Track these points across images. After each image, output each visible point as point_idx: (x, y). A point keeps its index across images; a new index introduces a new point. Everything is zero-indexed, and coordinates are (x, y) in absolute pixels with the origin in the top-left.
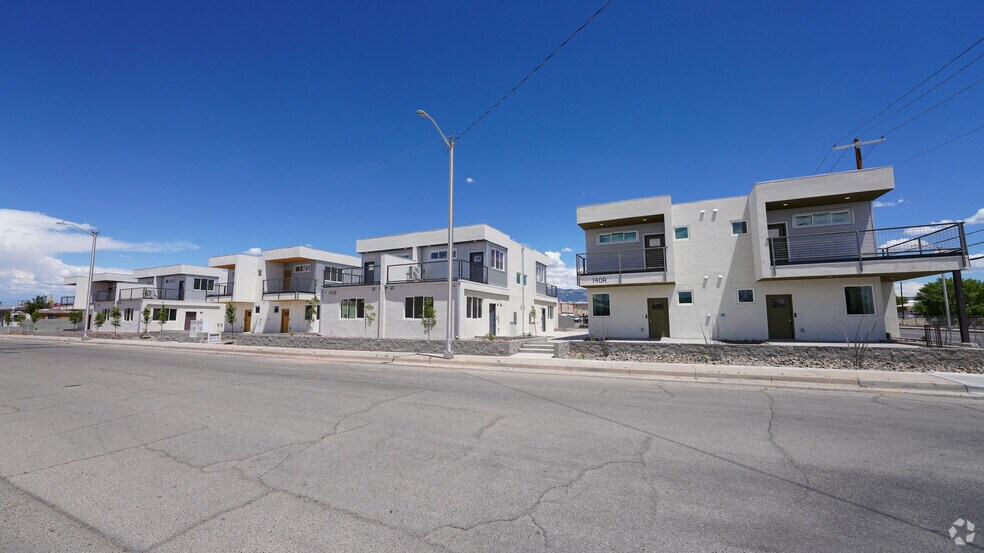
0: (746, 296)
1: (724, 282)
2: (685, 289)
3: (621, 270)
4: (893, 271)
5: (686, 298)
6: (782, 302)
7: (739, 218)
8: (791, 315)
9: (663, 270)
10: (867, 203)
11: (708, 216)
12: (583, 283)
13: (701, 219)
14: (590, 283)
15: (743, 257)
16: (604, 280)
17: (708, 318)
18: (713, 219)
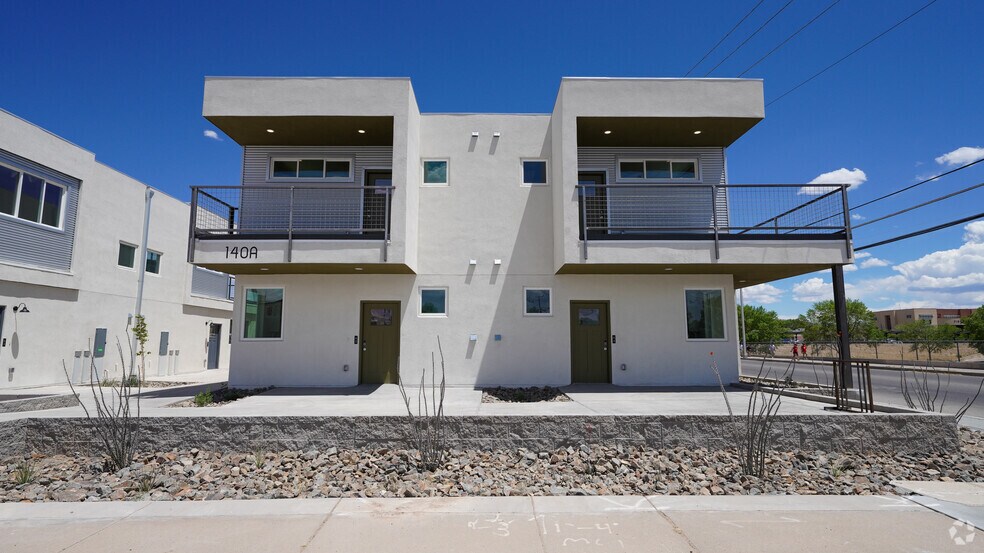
0: (538, 303)
1: (503, 272)
2: (434, 284)
3: (290, 231)
4: (760, 262)
5: (434, 302)
6: (594, 317)
7: (534, 154)
8: (607, 339)
9: (381, 236)
10: (718, 150)
11: (483, 144)
12: (201, 256)
13: (472, 148)
14: (220, 258)
15: (537, 226)
16: (254, 251)
17: (472, 343)
18: (492, 151)
